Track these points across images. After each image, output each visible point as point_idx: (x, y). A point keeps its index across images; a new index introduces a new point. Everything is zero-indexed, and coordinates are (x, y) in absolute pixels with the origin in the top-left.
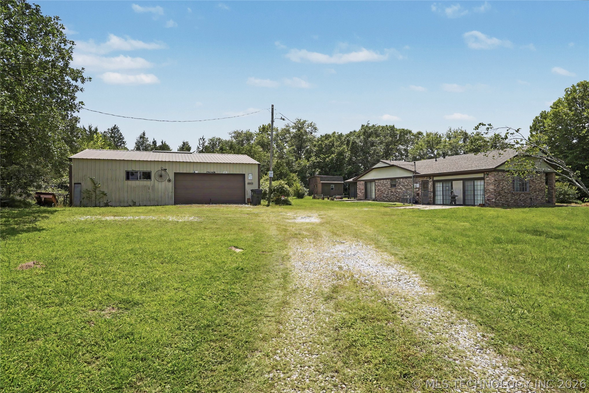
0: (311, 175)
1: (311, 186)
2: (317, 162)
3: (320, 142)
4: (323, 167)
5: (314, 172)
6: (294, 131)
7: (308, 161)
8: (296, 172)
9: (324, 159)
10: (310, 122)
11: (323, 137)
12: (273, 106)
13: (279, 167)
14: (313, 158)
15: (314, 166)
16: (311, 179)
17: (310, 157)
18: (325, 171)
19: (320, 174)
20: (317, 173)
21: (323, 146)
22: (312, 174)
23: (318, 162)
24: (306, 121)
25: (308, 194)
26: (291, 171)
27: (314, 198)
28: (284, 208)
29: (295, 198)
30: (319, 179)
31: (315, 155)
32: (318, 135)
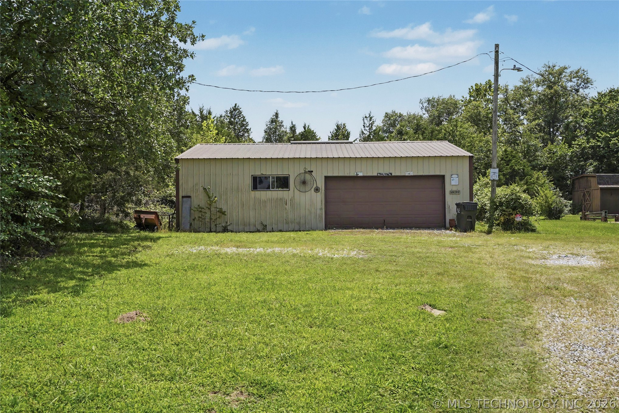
0: (577, 173)
1: (578, 195)
2: (589, 147)
3: (596, 107)
4: (603, 157)
5: (583, 168)
6: (540, 89)
7: (570, 146)
8: (544, 168)
9: (607, 140)
10: (574, 68)
11: (605, 95)
12: (497, 46)
13: (510, 160)
14: (582, 140)
15: (583, 155)
16: (576, 181)
17: (574, 138)
18: (610, 165)
19: (597, 170)
20: (591, 169)
21: (605, 114)
22: (580, 172)
23: (592, 147)
24: (566, 68)
25: (570, 210)
26: (534, 168)
27: (584, 218)
28: (520, 237)
29: (543, 218)
30: (593, 181)
31: (587, 134)
32: (592, 93)
